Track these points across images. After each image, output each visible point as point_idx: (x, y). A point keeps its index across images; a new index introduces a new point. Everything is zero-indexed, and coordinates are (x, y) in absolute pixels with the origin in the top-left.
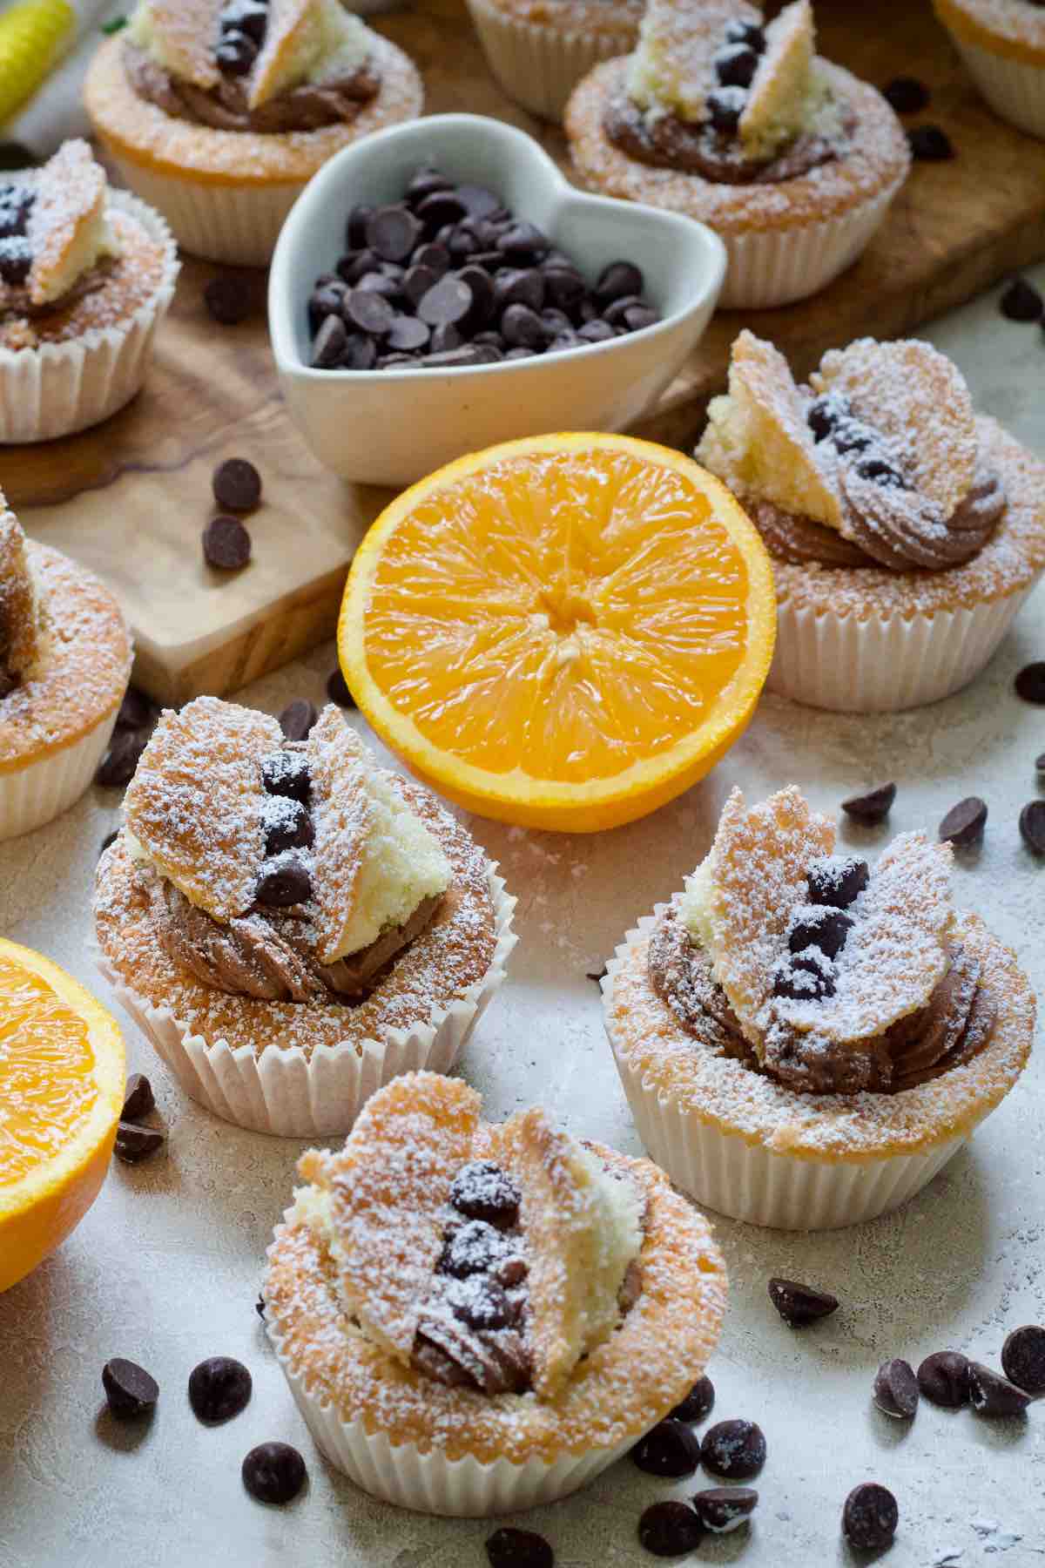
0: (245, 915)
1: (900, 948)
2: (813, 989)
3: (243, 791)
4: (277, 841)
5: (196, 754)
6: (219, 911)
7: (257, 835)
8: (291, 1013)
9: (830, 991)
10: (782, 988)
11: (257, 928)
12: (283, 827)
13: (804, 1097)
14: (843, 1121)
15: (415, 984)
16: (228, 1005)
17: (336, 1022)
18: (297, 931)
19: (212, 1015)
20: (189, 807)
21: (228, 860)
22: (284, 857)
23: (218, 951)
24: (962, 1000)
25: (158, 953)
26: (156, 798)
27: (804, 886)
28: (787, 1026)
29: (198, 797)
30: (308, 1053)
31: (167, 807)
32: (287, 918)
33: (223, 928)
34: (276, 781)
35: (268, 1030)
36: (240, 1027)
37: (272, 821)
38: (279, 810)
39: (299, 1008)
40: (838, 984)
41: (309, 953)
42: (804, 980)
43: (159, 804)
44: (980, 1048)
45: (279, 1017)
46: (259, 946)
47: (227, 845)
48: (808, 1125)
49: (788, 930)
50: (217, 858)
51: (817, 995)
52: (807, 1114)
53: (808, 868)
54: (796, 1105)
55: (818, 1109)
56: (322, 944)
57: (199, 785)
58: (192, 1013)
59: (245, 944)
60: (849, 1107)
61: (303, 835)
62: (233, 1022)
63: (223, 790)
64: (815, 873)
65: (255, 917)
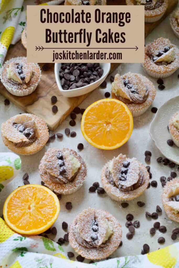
0: (58, 176)
1: (134, 175)
2: (124, 180)
3: (56, 160)
4: (61, 166)
5: (50, 157)
6: (56, 176)
7: (58, 166)
8: (66, 185)
9: (126, 180)
10: (121, 180)
11: (60, 177)
12: (61, 164)
13: (123, 192)
14: (128, 195)
15: (79, 179)
16: (58, 185)
17: (71, 185)
18: (65, 176)
19: (57, 187)
20: (51, 165)
21: (56, 170)
22: (62, 168)
23: (57, 180)
24: (141, 179)
25: (49, 180)
26: (47, 165)
27: (123, 165)
28: (121, 185)
29: (51, 163)
30: (69, 190)
31: (48, 166)
32: (63, 175)
33: (57, 178)
34: (59, 157)
35: (64, 188)
36: (60, 188)
37: (60, 164)
38: (60, 162)
39: (67, 184)
40: (127, 179)
41: (67, 178)
42: (123, 179)
43: (47, 166)
44: (143, 184)
45: (65, 186)
46: (61, 179)
47: (55, 168)
48: (124, 196)
49: (121, 171)
50: (55, 170)
51: (125, 180)
52: (124, 194)
53: (123, 163)
54: (123, 193)
55: (125, 193)
56: (68, 177)
57: (51, 162)
58: (54, 187)
59: (60, 179)
60: (128, 193)
61: (64, 164)
62: (60, 187)
63: (54, 161)
64: (124, 164)
65: (60, 176)
